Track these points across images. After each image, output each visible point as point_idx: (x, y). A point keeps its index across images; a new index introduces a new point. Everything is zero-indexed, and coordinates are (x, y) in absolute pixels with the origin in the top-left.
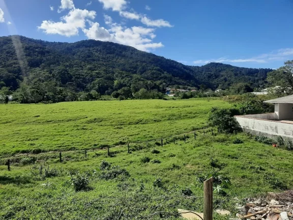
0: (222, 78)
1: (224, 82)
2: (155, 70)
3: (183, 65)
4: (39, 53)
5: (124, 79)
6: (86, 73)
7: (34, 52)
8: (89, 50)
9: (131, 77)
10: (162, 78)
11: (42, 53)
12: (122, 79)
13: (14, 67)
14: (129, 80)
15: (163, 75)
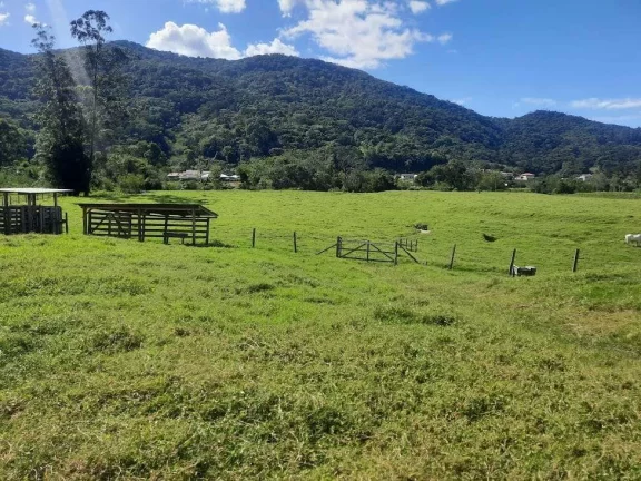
0: (568, 148)
1: (573, 156)
2: (424, 125)
3: (476, 114)
4: (191, 82)
5: (379, 144)
6: (300, 130)
7: (182, 80)
8: (277, 78)
9: (391, 140)
10: (441, 143)
11: (198, 83)
12: (375, 143)
13: (154, 112)
14: (391, 148)
15: (442, 138)
